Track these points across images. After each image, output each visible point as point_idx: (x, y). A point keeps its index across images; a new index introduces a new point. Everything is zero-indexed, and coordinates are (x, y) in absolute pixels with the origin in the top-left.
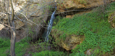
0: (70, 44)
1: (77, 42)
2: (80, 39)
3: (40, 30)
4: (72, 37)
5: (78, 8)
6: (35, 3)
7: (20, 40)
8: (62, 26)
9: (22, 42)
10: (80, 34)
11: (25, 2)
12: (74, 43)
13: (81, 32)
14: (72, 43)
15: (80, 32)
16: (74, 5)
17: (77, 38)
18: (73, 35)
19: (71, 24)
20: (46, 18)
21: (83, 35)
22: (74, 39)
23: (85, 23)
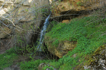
0: (63, 51)
1: (70, 48)
2: (73, 45)
3: (31, 38)
4: (65, 43)
5: (77, 10)
6: (24, 6)
7: (6, 51)
8: (56, 32)
9: (8, 53)
10: (73, 40)
11: (12, 4)
12: (67, 50)
13: (74, 37)
14: (65, 49)
15: (72, 38)
16: (71, 8)
17: (70, 44)
18: (66, 41)
19: (67, 29)
20: (39, 24)
21: (76, 41)
22: (67, 46)
23: (81, 29)
